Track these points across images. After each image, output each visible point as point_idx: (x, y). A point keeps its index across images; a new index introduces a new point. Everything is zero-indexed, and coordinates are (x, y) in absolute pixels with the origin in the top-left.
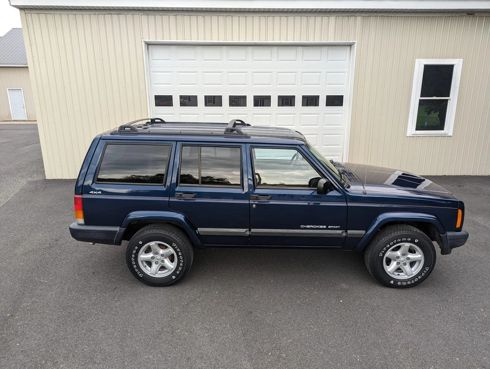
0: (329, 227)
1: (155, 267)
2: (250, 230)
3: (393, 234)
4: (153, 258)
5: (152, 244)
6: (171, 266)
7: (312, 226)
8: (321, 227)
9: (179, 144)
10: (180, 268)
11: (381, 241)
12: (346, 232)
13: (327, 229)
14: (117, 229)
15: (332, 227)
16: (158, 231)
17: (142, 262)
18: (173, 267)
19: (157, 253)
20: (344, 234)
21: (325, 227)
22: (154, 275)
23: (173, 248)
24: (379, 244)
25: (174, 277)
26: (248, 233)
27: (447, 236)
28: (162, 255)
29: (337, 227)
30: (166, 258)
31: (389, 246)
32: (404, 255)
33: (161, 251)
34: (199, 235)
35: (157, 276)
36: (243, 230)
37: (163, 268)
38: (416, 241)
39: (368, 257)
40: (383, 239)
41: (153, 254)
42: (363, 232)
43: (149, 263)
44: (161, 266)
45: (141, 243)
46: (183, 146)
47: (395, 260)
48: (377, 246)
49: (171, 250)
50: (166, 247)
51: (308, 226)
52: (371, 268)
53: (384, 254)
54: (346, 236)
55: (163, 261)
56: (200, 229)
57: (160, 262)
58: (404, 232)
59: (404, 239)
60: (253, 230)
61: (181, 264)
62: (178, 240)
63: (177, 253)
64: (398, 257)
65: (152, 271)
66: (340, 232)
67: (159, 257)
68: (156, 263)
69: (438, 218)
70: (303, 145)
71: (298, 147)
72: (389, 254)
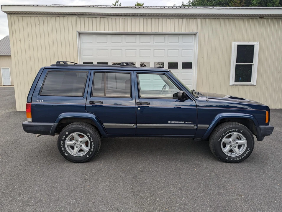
0: (186, 122)
1: (76, 149)
2: (136, 125)
3: (226, 127)
4: (75, 143)
5: (75, 134)
6: (86, 149)
7: (175, 122)
8: (181, 122)
9: (93, 71)
10: (92, 150)
11: (219, 132)
12: (197, 125)
13: (185, 123)
14: (53, 124)
15: (188, 122)
16: (78, 126)
17: (68, 146)
18: (87, 149)
19: (77, 140)
20: (196, 127)
21: (183, 122)
22: (75, 155)
23: (88, 136)
24: (218, 133)
25: (88, 156)
26: (135, 126)
27: (260, 127)
28: (81, 142)
29: (191, 122)
30: (83, 143)
31: (224, 134)
32: (234, 140)
33: (80, 139)
34: (104, 128)
35: (77, 155)
36: (132, 125)
37: (81, 150)
38: (241, 131)
39: (212, 142)
40: (220, 130)
41: (75, 141)
42: (207, 126)
43: (72, 147)
44: (80, 149)
45: (67, 133)
46: (95, 73)
47: (228, 144)
48: (216, 135)
49: (86, 138)
50: (83, 136)
51: (173, 122)
52: (213, 149)
53: (221, 140)
54: (197, 128)
55: (81, 146)
56: (104, 124)
57: (79, 146)
58: (233, 126)
59: (233, 130)
60: (138, 125)
61: (93, 147)
62: (91, 131)
63: (90, 139)
64: (230, 142)
65: (74, 153)
66: (193, 125)
67: (78, 143)
68: (77, 147)
69: (254, 117)
70: (168, 71)
71: (166, 73)
72: (224, 140)
